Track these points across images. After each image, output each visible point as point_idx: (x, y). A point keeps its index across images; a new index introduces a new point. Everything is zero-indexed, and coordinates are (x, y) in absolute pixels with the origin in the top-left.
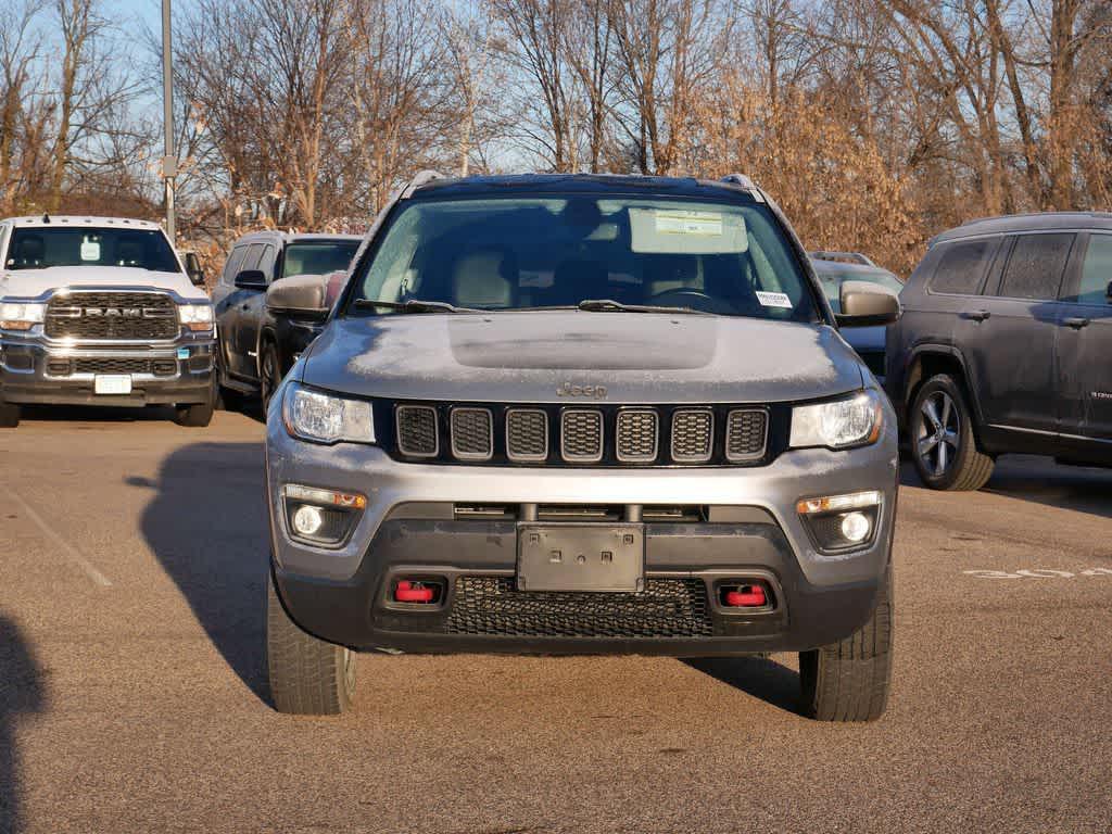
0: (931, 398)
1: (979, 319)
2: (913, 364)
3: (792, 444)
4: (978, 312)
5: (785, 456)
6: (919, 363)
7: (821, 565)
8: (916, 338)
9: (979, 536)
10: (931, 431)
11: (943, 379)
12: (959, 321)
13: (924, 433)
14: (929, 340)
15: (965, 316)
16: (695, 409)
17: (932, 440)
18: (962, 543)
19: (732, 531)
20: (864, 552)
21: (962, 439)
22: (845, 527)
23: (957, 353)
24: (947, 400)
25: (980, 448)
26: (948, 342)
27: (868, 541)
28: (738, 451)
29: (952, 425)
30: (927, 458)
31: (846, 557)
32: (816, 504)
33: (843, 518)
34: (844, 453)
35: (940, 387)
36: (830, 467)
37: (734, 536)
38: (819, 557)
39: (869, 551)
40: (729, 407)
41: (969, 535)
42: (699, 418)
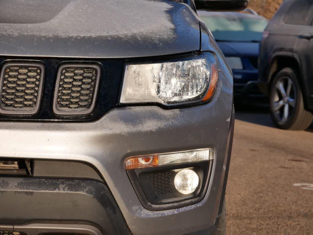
0: (281, 81)
1: (308, 38)
2: (272, 62)
3: (122, 100)
4: (308, 35)
5: (114, 113)
6: (276, 62)
7: (147, 221)
8: (275, 48)
9: (305, 159)
10: (281, 98)
11: (288, 70)
12: (298, 39)
13: (277, 99)
14: (281, 49)
15: (301, 37)
16: (25, 62)
17: (281, 103)
18: (294, 163)
19: (56, 187)
20: (193, 206)
21: (297, 104)
22: (178, 181)
23: (296, 56)
24: (290, 82)
25: (306, 108)
26: (291, 50)
27: (197, 195)
28: (67, 106)
29: (292, 95)
30: (278, 112)
31: (176, 211)
32: (147, 160)
33: (175, 173)
34: (177, 111)
35: (286, 74)
36: (161, 124)
37: (56, 191)
38: (145, 213)
39: (199, 205)
40: (61, 61)
41: (298, 158)
42: (30, 71)
